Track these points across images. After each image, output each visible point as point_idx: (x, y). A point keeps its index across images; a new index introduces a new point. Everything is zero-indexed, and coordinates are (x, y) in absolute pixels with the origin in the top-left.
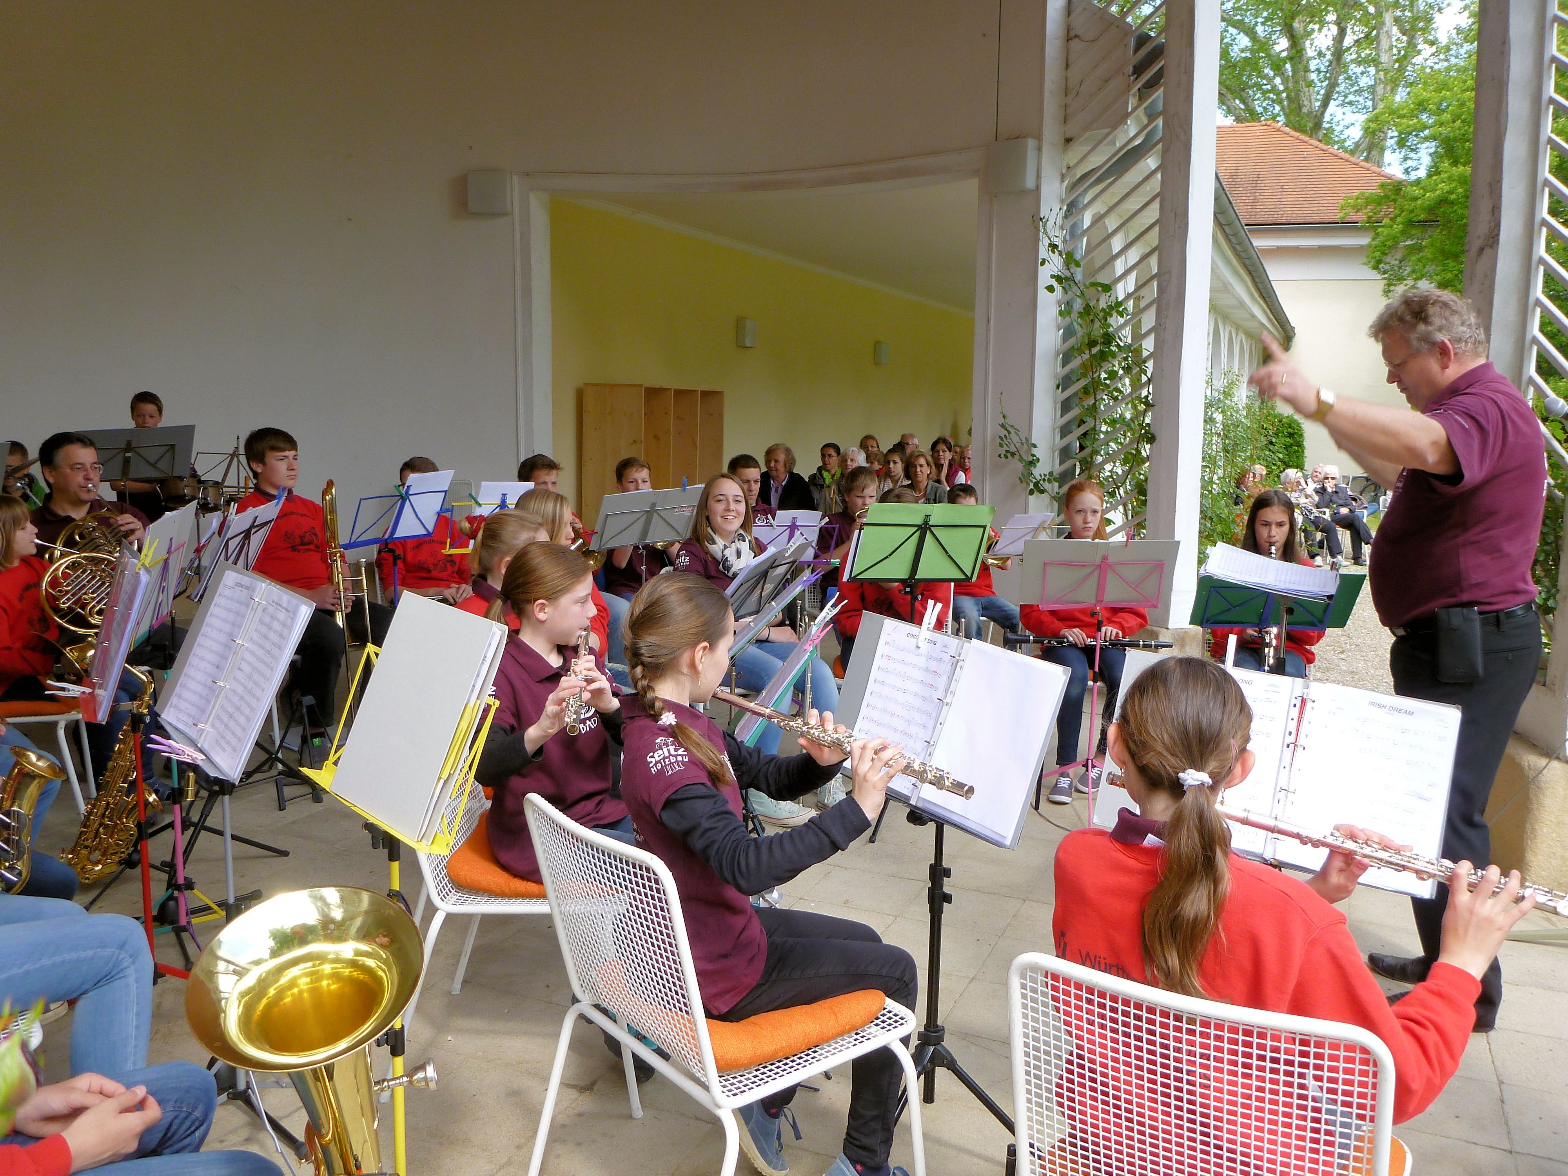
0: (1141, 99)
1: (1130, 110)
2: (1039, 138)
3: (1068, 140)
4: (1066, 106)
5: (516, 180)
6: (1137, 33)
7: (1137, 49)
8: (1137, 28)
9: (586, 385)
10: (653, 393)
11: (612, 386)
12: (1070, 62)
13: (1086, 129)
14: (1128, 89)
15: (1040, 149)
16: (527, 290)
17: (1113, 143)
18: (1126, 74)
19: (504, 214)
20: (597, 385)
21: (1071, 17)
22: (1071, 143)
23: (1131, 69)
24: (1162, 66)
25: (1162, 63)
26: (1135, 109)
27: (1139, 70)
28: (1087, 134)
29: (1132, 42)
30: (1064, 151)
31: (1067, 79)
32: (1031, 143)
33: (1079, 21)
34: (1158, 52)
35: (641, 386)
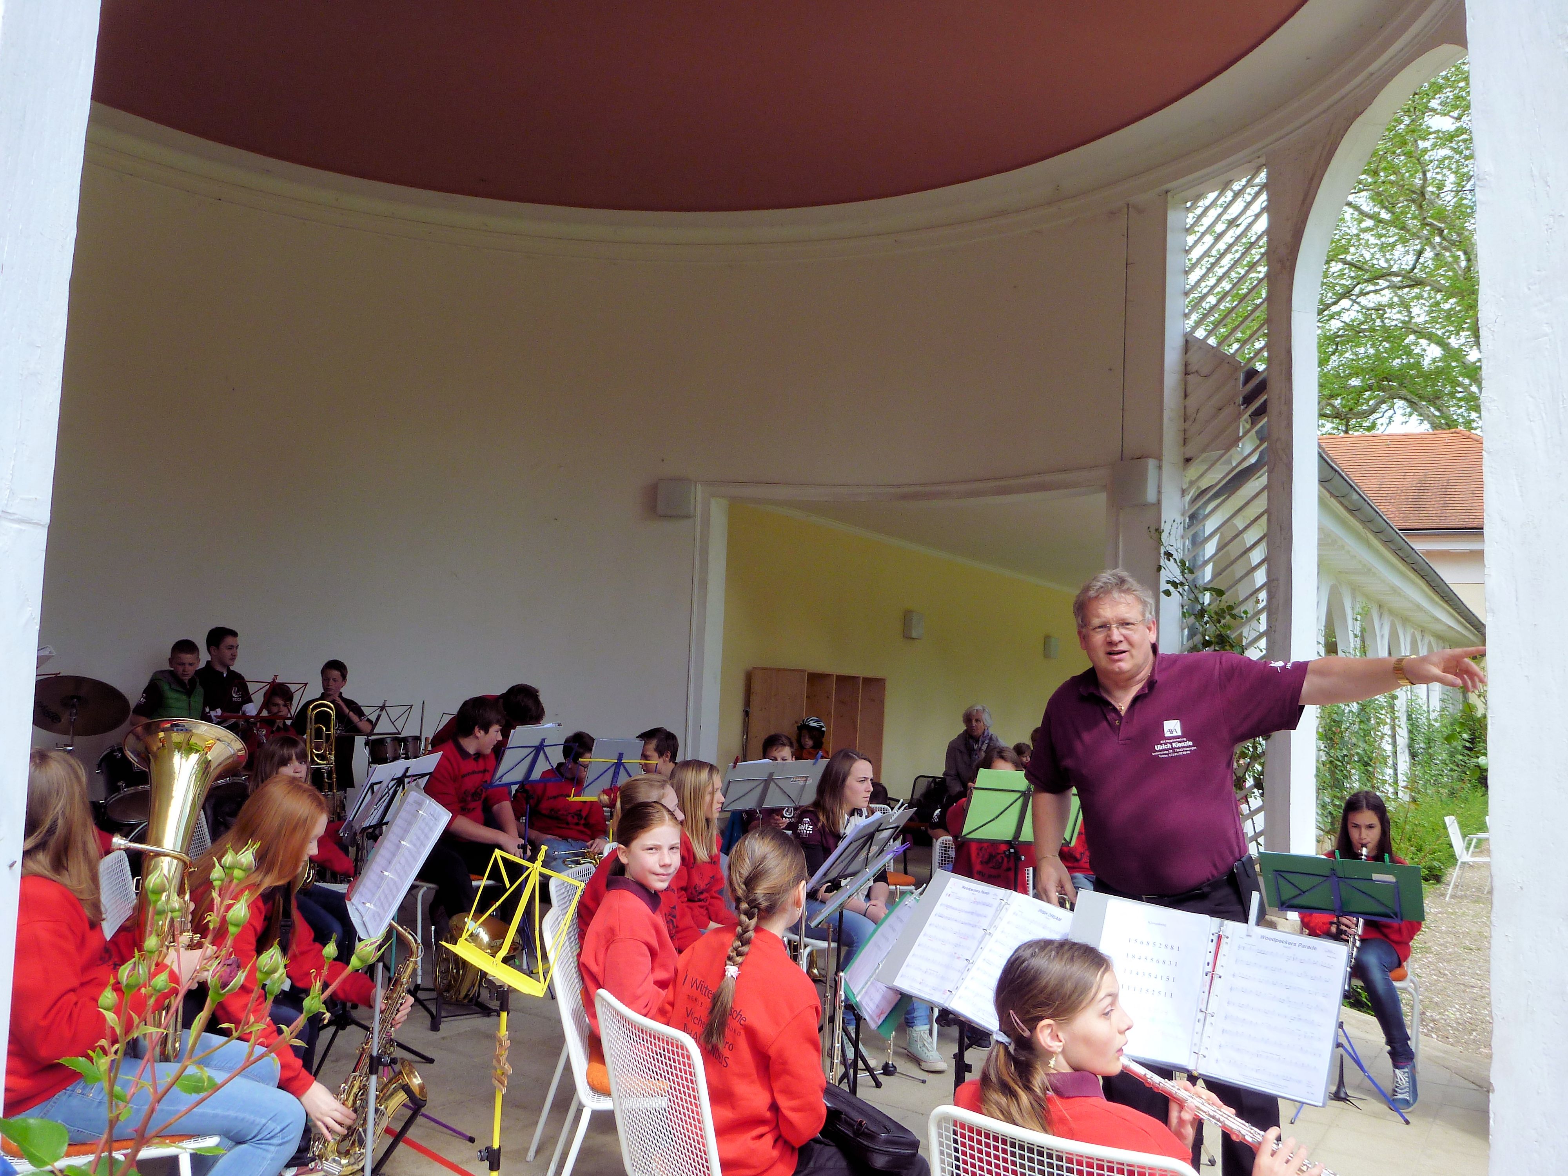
0: (1253, 424)
1: (1241, 434)
2: (1159, 458)
3: (1188, 460)
4: (1185, 430)
5: (699, 486)
6: (1246, 368)
7: (1246, 382)
8: (1246, 364)
9: (754, 668)
10: (815, 679)
11: (779, 670)
12: (1188, 391)
13: (1204, 450)
14: (1239, 415)
15: (1160, 468)
16: (704, 583)
17: (1229, 462)
18: (1237, 404)
19: (688, 517)
20: (765, 669)
21: (1189, 354)
22: (1190, 463)
23: (1241, 399)
24: (1266, 400)
25: (1266, 397)
26: (1245, 434)
27: (1248, 400)
28: (1205, 455)
29: (1242, 377)
30: (1184, 469)
31: (1185, 407)
32: (1152, 463)
33: (1195, 357)
34: (1262, 387)
35: (803, 671)
